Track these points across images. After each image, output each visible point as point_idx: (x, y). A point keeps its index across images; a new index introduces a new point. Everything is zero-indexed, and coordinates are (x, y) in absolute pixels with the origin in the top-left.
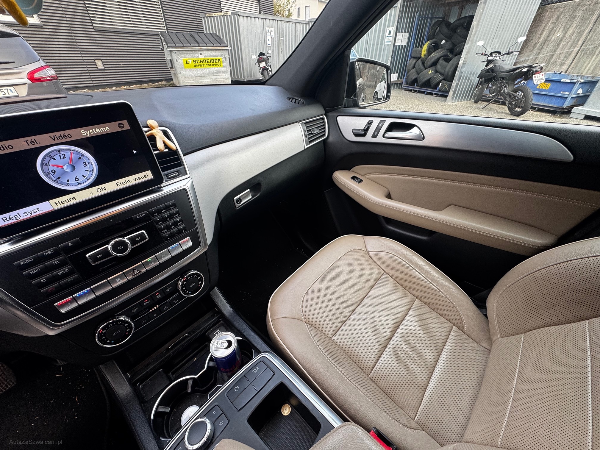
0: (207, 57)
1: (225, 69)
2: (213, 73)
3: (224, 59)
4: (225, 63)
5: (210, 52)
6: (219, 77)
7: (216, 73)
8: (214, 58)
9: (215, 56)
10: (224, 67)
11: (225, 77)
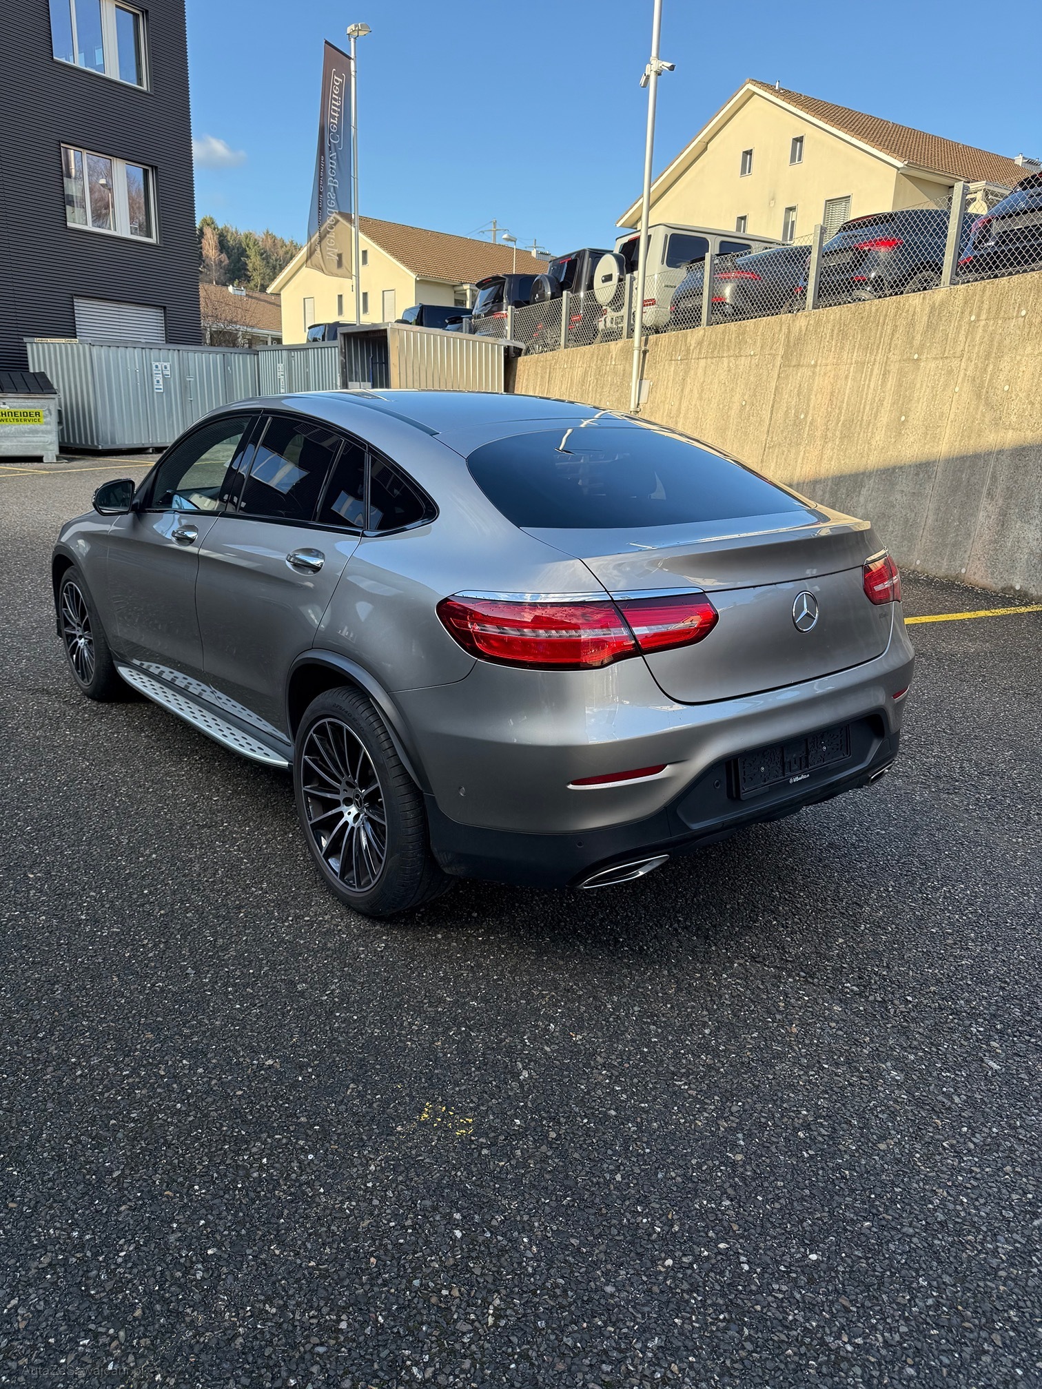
0: (15, 407)
1: (49, 427)
2: (26, 432)
3: (47, 412)
4: (48, 419)
5: (19, 400)
6: (35, 439)
7: (29, 433)
8: (28, 410)
9: (29, 407)
10: (46, 423)
11: (46, 439)
